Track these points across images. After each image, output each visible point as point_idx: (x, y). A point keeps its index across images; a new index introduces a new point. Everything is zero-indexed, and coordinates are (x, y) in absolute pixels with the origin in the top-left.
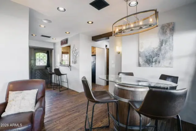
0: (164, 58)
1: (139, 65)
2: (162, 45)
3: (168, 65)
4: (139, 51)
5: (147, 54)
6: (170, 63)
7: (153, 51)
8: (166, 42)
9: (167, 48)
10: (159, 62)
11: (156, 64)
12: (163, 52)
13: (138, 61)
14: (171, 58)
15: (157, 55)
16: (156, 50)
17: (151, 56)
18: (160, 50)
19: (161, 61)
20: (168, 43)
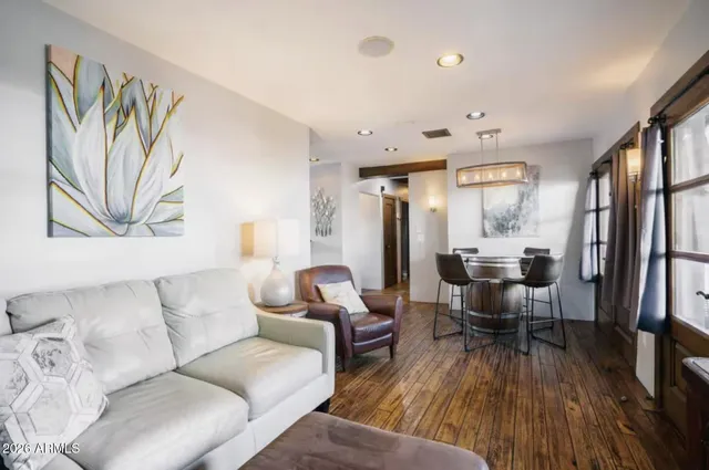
0: (525, 222)
1: (485, 235)
2: (522, 201)
3: (531, 234)
4: (483, 209)
5: (499, 216)
6: (535, 230)
7: (508, 211)
8: (529, 196)
9: (531, 205)
10: (519, 228)
11: (513, 231)
12: (524, 212)
13: (480, 227)
14: (537, 223)
15: (515, 217)
16: (512, 208)
17: (505, 219)
18: (520, 208)
19: (522, 227)
20: (531, 198)
